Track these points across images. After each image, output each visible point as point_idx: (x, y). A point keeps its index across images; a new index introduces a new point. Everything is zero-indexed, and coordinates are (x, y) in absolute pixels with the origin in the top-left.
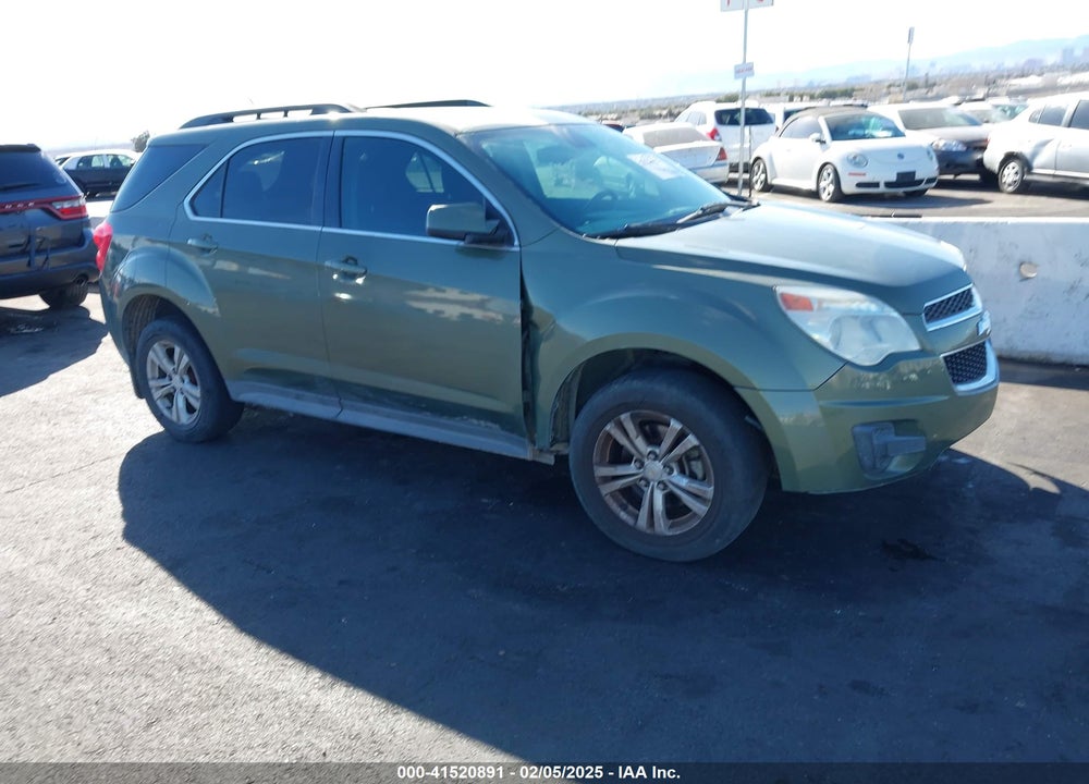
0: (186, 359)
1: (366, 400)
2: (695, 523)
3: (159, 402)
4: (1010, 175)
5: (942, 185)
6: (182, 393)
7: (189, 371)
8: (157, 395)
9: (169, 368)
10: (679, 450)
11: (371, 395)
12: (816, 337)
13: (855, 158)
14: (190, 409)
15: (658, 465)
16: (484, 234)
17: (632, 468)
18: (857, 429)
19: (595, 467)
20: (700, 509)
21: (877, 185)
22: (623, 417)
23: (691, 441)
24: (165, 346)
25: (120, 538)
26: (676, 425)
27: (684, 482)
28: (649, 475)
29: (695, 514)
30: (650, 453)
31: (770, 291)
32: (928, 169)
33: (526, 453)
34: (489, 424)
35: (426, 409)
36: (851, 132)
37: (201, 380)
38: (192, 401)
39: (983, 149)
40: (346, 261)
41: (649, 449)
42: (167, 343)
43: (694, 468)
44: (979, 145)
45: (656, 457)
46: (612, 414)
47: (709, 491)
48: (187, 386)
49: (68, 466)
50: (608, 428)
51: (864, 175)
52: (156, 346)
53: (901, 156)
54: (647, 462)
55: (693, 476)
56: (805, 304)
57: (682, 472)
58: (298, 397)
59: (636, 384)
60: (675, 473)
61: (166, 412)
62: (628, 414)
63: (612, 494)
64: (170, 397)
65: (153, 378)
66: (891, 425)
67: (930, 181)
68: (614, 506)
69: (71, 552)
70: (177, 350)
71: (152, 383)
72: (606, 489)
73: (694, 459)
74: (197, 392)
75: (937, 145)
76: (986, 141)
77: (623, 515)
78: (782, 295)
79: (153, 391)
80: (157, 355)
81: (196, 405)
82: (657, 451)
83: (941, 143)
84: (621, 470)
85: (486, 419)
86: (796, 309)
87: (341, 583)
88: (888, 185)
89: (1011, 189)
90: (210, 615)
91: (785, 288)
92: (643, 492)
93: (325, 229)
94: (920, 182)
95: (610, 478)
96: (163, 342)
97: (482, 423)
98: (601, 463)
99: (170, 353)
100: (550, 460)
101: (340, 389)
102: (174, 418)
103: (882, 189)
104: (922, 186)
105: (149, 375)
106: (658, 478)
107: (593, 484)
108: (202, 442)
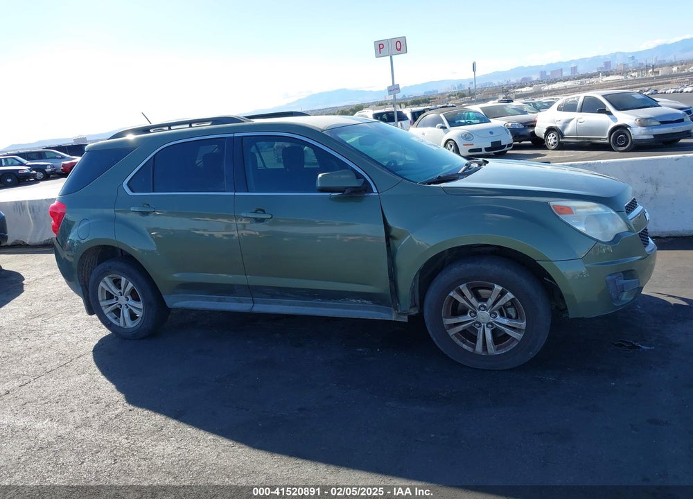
0: (130, 285)
1: (273, 296)
2: (515, 344)
3: (108, 316)
4: (551, 139)
5: (516, 148)
6: (127, 307)
7: (133, 293)
8: (106, 311)
9: (115, 291)
10: (501, 303)
11: (278, 293)
12: (578, 228)
13: (465, 135)
14: (133, 317)
15: (487, 313)
16: (357, 187)
17: (468, 317)
18: (609, 278)
19: (444, 319)
20: (517, 336)
21: (480, 150)
22: (461, 287)
23: (510, 296)
24: (112, 278)
25: (126, 404)
26: (498, 288)
27: (505, 321)
28: (481, 320)
29: (514, 339)
30: (481, 306)
31: (547, 204)
32: (507, 139)
33: (392, 317)
34: (365, 301)
35: (318, 297)
36: (457, 122)
37: (143, 296)
38: (135, 311)
39: (534, 126)
40: (256, 212)
41: (480, 304)
42: (115, 275)
43: (509, 312)
44: (532, 124)
45: (486, 309)
46: (454, 286)
47: (523, 325)
48: (131, 302)
49: (54, 365)
50: (451, 294)
51: (472, 145)
52: (106, 279)
53: (491, 133)
54: (478, 312)
55: (509, 317)
56: (569, 210)
57: (502, 315)
58: (219, 300)
59: (469, 266)
60: (498, 316)
61: (114, 322)
62: (465, 284)
63: (456, 335)
64: (117, 311)
65: (103, 300)
66: (621, 274)
67: (509, 145)
68: (459, 342)
69: (97, 417)
70: (124, 280)
71: (102, 304)
72: (452, 332)
73: (509, 307)
74: (140, 305)
75: (507, 126)
76: (535, 122)
77: (465, 346)
78: (553, 206)
79: (103, 308)
80: (106, 284)
81: (139, 314)
82: (485, 305)
83: (510, 124)
84: (461, 319)
85: (363, 299)
86: (564, 214)
87: (301, 410)
88: (487, 149)
89: (553, 147)
90: (226, 442)
91: (554, 203)
92: (477, 331)
93: (236, 194)
94: (504, 146)
95: (454, 325)
96: (111, 276)
97: (359, 301)
98: (447, 317)
99: (117, 283)
100: (405, 319)
101: (253, 292)
102: (122, 325)
103: (484, 152)
104: (506, 149)
105: (100, 299)
106: (487, 321)
107: (443, 330)
108: (143, 338)
